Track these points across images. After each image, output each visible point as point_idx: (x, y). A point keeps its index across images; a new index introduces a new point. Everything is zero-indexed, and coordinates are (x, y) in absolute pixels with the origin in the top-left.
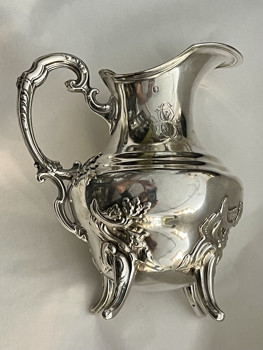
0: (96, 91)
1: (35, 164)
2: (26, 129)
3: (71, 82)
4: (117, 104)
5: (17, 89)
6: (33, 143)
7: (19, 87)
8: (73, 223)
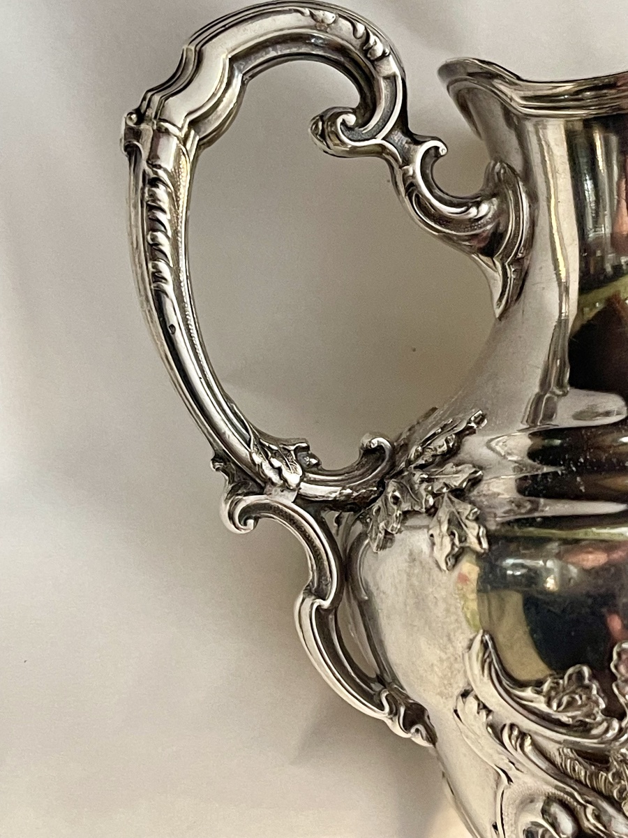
0: (437, 148)
1: (214, 460)
2: (172, 326)
3: (339, 120)
4: (524, 196)
5: (127, 159)
6: (202, 380)
7: (132, 152)
8: (373, 680)
